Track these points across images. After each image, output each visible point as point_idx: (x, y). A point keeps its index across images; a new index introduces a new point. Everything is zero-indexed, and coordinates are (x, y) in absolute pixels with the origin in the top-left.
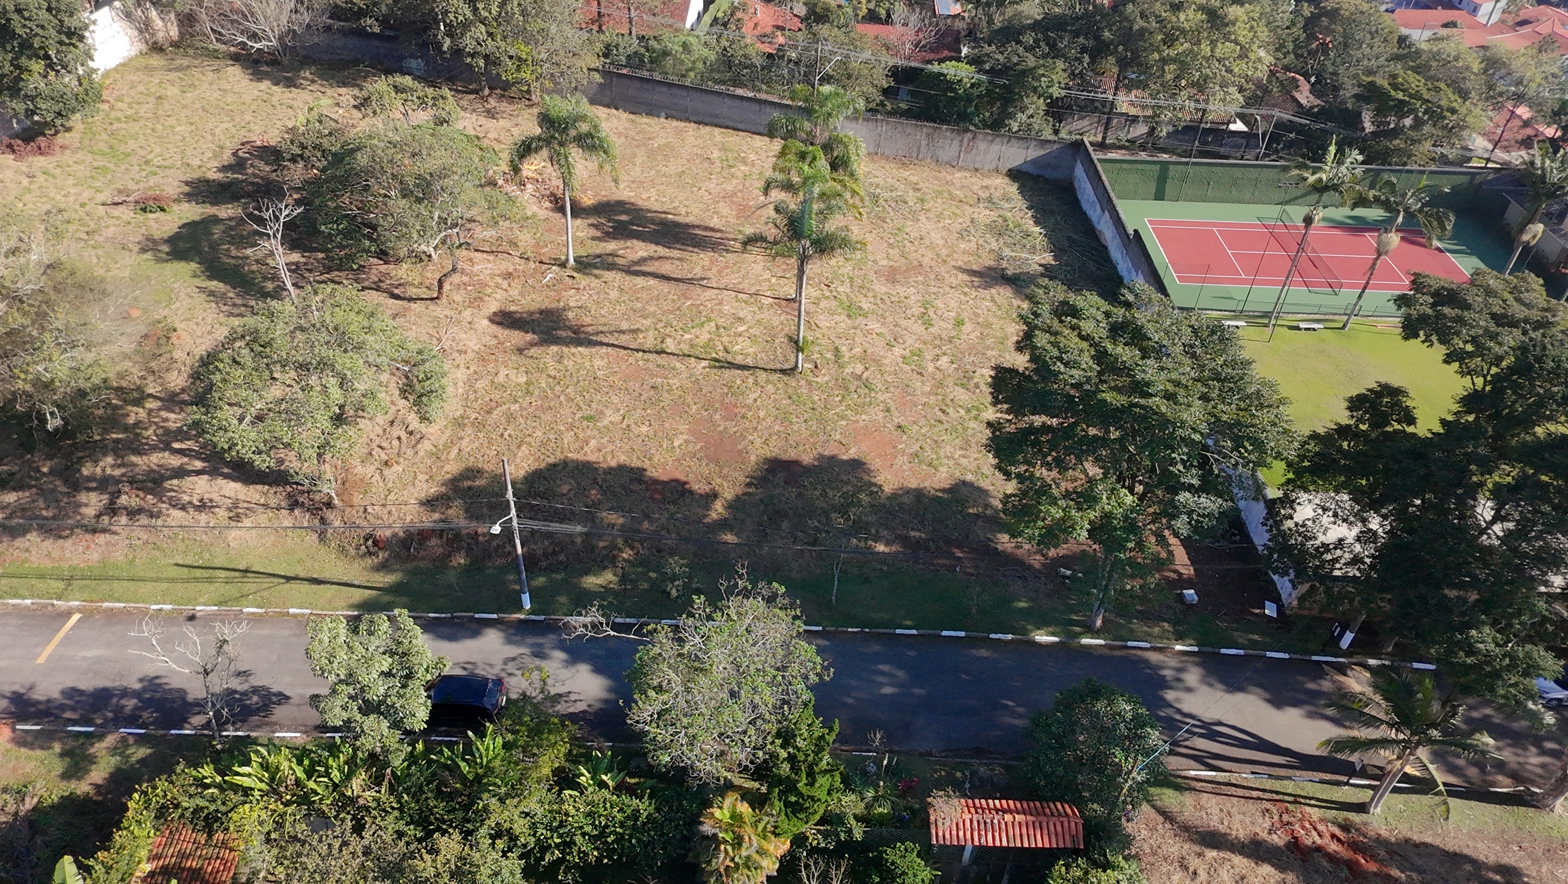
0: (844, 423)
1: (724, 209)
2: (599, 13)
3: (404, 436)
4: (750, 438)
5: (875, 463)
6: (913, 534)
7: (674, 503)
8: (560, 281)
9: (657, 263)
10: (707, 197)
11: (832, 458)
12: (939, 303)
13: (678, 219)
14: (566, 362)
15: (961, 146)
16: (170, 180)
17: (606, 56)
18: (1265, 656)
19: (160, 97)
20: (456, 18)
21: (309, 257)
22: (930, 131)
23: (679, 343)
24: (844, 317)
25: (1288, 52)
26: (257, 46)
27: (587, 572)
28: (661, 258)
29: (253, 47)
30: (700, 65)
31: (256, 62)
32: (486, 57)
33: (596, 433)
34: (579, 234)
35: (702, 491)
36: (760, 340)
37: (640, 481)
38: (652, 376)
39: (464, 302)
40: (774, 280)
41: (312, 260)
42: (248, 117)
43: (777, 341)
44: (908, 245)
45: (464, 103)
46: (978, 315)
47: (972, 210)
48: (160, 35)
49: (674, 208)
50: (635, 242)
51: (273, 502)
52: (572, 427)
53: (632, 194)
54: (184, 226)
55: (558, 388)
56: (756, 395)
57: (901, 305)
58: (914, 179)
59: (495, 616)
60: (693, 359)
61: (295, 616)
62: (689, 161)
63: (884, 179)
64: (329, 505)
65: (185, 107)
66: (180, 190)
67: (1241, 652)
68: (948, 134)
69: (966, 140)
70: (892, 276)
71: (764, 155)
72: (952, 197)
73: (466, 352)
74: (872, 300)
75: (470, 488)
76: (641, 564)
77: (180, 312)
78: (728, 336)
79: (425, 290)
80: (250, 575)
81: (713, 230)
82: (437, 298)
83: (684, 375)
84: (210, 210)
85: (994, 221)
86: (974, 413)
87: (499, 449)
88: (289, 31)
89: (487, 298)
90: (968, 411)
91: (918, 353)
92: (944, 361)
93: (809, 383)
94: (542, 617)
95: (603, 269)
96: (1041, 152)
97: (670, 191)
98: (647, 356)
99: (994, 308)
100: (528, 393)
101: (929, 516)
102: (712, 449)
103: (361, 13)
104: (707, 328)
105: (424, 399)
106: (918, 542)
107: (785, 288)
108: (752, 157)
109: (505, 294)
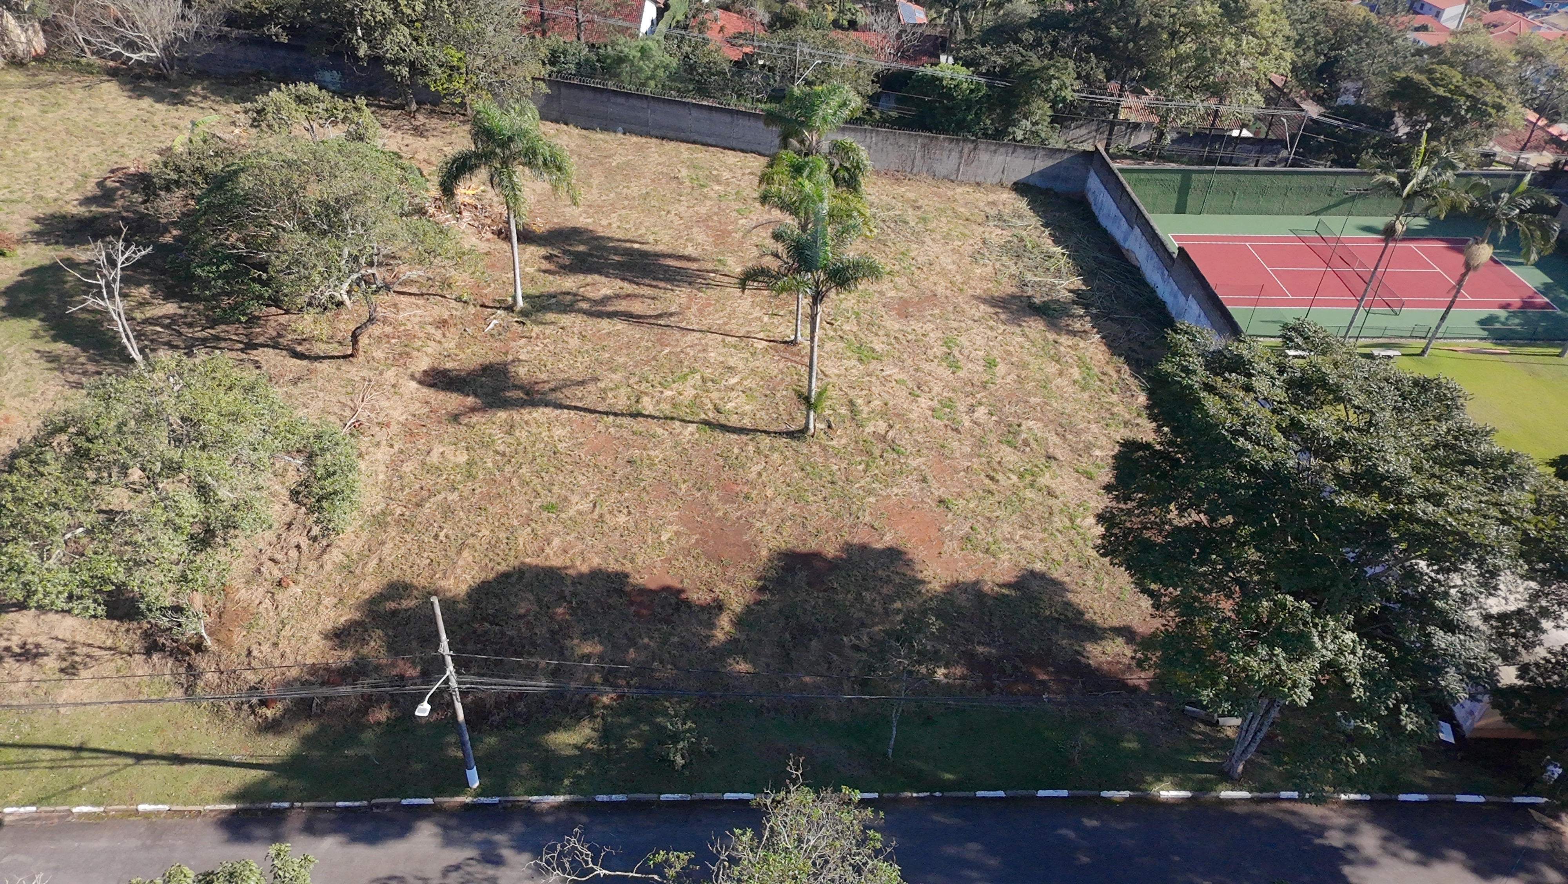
0: (872, 499)
1: (700, 235)
2: (542, 15)
3: (304, 543)
4: (758, 525)
5: (918, 552)
6: (980, 649)
7: (668, 622)
8: (506, 329)
9: (624, 303)
10: (677, 222)
11: (864, 548)
12: (963, 340)
13: (645, 247)
14: (517, 434)
15: (961, 157)
16: (17, 216)
17: (552, 64)
18: (1454, 801)
19: (13, 119)
20: (374, 18)
21: (188, 308)
22: (926, 141)
23: (658, 403)
24: (854, 362)
25: (1309, 48)
26: (135, 57)
27: (555, 727)
28: (628, 296)
29: (130, 59)
30: (660, 72)
31: (138, 77)
32: (412, 65)
33: (559, 527)
34: (528, 269)
35: (702, 602)
36: (757, 394)
37: (621, 592)
38: (628, 446)
39: (387, 359)
40: (766, 319)
41: (191, 312)
42: (122, 140)
43: (779, 395)
44: (917, 272)
45: (387, 120)
46: (1010, 354)
47: (981, 229)
48: (21, 48)
49: (641, 236)
50: (597, 277)
51: (124, 644)
52: (528, 520)
53: (590, 221)
54: (28, 272)
55: (508, 468)
56: (759, 467)
57: (919, 344)
58: (911, 195)
59: (429, 801)
60: (678, 423)
61: (147, 815)
62: (653, 181)
63: (878, 197)
64: (199, 647)
65: (44, 129)
66: (29, 229)
67: (1425, 797)
68: (946, 144)
69: (966, 151)
70: (904, 310)
71: (739, 173)
72: (957, 216)
73: (388, 425)
74: (885, 339)
75: (394, 613)
76: (628, 711)
77: (13, 385)
78: (718, 390)
79: (336, 345)
80: (85, 754)
81: (689, 259)
82: (352, 355)
83: (669, 443)
84: (65, 252)
85: (1010, 242)
86: (1028, 478)
87: (432, 556)
88: (176, 38)
89: (415, 353)
90: (1021, 476)
91: (949, 404)
92: (981, 413)
93: (824, 448)
94: (496, 800)
95: (560, 312)
96: (1050, 163)
97: (634, 215)
98: (619, 420)
99: (1027, 345)
100: (470, 476)
101: (996, 623)
102: (711, 543)
103: (262, 20)
104: (690, 381)
105: (325, 504)
106: (988, 661)
107: (781, 329)
108: (726, 175)
109: (438, 348)
